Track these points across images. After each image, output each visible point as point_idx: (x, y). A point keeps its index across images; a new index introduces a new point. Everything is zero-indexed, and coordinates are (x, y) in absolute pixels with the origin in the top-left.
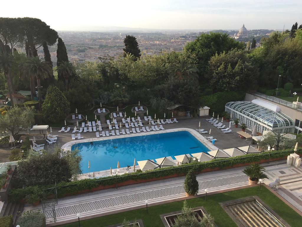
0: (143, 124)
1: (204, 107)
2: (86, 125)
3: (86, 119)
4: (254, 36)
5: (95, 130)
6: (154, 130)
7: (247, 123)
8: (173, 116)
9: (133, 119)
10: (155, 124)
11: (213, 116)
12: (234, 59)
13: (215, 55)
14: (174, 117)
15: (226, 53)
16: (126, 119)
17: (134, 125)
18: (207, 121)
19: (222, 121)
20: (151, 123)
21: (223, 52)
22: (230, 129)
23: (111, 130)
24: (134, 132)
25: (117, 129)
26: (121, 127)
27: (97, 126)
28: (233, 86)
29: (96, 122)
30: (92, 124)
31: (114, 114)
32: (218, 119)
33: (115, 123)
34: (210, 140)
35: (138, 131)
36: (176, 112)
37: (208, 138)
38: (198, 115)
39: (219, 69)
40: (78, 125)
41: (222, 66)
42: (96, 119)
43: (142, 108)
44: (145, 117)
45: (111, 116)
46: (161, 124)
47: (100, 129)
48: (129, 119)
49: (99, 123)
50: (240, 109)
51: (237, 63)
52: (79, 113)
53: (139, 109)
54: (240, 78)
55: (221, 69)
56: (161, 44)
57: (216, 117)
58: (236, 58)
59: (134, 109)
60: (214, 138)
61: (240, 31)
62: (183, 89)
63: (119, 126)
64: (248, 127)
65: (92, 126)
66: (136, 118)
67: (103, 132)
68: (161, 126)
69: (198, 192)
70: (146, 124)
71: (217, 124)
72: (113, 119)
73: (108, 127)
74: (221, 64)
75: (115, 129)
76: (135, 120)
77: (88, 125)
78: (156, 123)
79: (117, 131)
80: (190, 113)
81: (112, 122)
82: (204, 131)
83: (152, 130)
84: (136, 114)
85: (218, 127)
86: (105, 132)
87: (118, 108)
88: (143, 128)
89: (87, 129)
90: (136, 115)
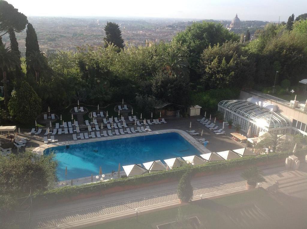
0: (127, 125)
1: (195, 106)
2: (61, 126)
3: (61, 120)
4: (247, 28)
5: (71, 132)
6: (140, 131)
7: (241, 123)
8: (160, 116)
9: (116, 119)
10: (140, 125)
11: (205, 116)
12: (229, 52)
13: (208, 47)
14: (162, 117)
15: (220, 46)
16: (108, 119)
17: (117, 126)
18: (198, 121)
19: (215, 122)
20: (136, 123)
21: (217, 45)
22: (224, 130)
23: (91, 132)
24: (118, 133)
25: (98, 131)
26: (102, 128)
27: (74, 128)
28: (227, 82)
29: (73, 123)
30: (68, 125)
31: (94, 113)
32: (210, 119)
33: (95, 124)
34: (202, 142)
35: (122, 133)
36: (164, 111)
37: (200, 140)
38: (188, 115)
39: (212, 63)
40: (51, 126)
41: (216, 60)
42: (72, 119)
43: (126, 107)
44: (130, 117)
45: (90, 116)
46: (148, 125)
47: (78, 130)
48: (111, 120)
49: (76, 123)
50: (234, 109)
51: (231, 57)
52: (52, 112)
53: (123, 108)
54: (234, 73)
55: (214, 64)
56: (145, 35)
57: (208, 117)
58: (231, 52)
59: (117, 108)
60: (206, 140)
61: (233, 22)
62: (173, 86)
63: (100, 128)
64: (243, 128)
65: (68, 127)
66: (119, 118)
67: (81, 134)
68: (148, 127)
69: (192, 198)
70: (131, 124)
71: (209, 125)
72: (92, 119)
73: (87, 129)
74: (214, 58)
75: (96, 131)
76: (118, 120)
77: (63, 126)
78: (142, 124)
79: (98, 133)
80: (180, 113)
81: (91, 123)
82: (195, 132)
83: (138, 132)
84: (119, 113)
85: (210, 128)
86: (84, 134)
87: (98, 106)
88: (128, 129)
89: (62, 131)
90: (119, 115)
